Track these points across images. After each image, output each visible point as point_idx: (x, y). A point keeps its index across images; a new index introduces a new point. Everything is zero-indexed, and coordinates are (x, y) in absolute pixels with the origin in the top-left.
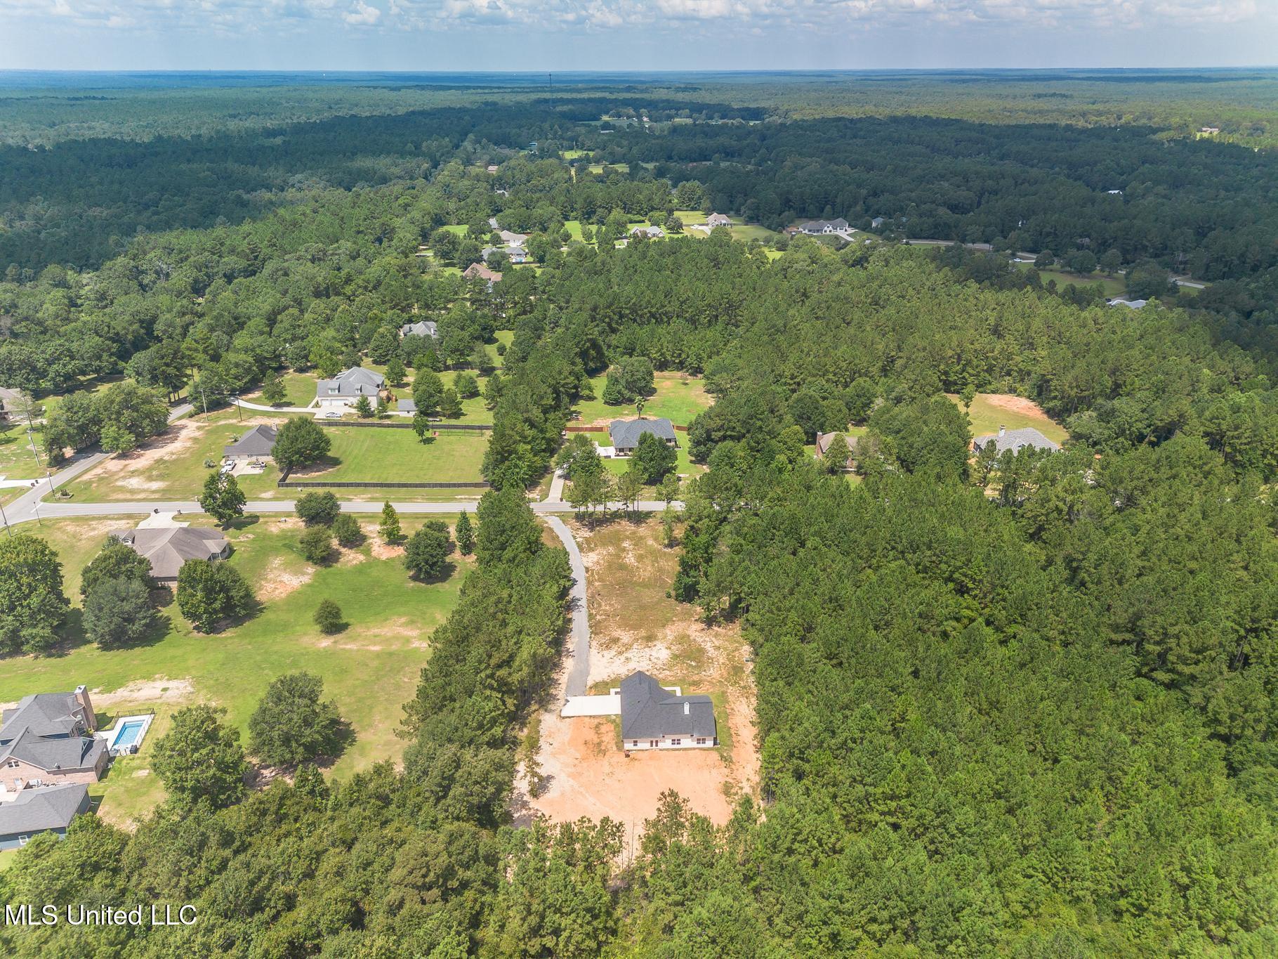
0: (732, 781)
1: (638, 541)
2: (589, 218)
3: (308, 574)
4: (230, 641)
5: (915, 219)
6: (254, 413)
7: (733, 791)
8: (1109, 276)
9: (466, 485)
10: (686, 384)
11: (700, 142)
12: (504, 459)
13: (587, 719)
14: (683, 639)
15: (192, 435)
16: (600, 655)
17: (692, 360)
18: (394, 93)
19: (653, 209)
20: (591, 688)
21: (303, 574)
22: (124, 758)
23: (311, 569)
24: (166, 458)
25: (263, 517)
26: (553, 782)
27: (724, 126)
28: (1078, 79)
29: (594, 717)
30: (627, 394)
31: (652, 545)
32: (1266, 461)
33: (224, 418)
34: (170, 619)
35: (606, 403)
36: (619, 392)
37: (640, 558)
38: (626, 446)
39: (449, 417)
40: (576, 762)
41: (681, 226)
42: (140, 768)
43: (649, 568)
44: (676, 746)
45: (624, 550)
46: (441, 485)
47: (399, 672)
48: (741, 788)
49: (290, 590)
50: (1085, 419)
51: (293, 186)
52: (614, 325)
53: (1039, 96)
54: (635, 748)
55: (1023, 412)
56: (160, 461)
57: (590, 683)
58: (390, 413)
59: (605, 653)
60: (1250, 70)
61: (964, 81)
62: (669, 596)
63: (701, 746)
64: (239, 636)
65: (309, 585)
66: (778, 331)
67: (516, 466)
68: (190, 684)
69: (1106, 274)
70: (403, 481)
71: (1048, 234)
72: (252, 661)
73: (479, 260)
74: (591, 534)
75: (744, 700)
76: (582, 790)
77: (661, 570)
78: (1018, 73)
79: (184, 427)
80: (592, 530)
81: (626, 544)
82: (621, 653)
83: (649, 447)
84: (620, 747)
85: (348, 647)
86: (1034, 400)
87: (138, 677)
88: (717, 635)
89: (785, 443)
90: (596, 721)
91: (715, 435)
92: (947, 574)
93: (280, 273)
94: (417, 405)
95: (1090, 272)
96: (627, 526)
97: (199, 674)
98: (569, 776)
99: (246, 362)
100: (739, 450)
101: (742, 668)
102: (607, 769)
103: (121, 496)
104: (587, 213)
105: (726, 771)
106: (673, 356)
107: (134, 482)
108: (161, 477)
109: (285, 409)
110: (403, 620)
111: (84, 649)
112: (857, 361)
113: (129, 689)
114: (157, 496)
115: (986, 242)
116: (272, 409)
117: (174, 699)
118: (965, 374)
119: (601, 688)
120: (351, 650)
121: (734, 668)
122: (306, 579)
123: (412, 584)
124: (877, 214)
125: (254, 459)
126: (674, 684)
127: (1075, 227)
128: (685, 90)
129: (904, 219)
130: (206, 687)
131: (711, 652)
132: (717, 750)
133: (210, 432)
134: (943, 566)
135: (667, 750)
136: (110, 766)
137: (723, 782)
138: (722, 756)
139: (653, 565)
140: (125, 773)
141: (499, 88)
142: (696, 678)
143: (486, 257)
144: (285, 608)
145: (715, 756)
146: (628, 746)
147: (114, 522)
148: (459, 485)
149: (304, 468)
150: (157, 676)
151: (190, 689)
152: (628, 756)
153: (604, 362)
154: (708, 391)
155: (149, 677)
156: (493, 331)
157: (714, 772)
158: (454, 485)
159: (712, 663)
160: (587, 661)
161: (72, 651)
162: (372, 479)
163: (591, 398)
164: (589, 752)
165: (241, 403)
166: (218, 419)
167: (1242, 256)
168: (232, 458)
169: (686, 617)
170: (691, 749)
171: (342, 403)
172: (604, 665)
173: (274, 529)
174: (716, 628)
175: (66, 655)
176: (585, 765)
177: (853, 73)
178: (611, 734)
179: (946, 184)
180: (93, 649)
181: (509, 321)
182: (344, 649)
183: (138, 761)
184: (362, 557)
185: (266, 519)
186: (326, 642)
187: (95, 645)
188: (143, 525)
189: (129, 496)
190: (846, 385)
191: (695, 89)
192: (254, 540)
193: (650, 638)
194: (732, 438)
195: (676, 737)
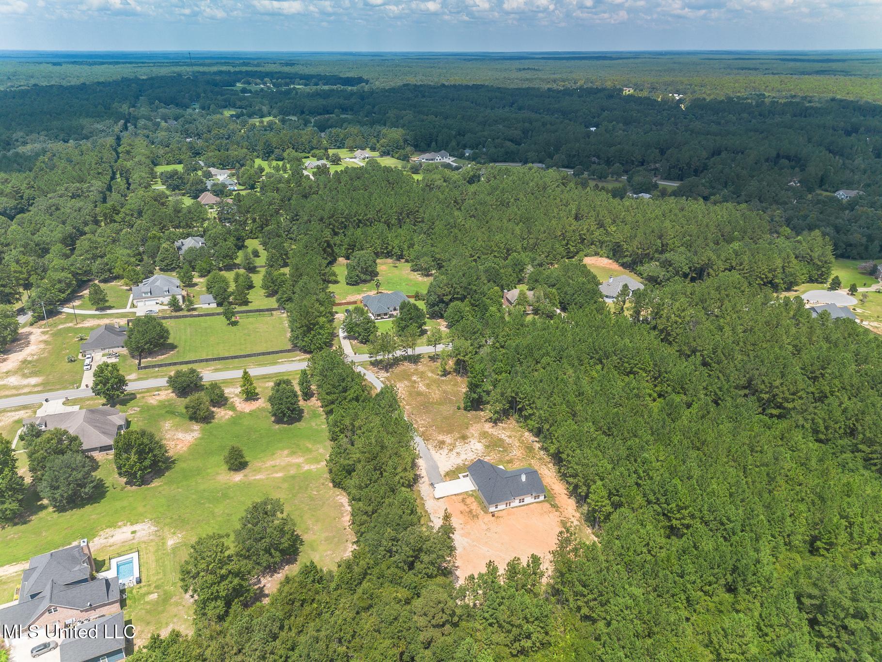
0: (564, 519)
1: (422, 375)
2: (269, 156)
3: (196, 430)
4: (161, 489)
5: (493, 150)
6: (84, 317)
8: (616, 180)
9: (281, 352)
10: (396, 267)
11: (321, 102)
12: (309, 330)
13: (454, 497)
14: (484, 435)
15: (41, 339)
16: (438, 453)
17: (396, 250)
18: (58, 68)
19: (313, 148)
20: (445, 476)
21: (192, 431)
22: (132, 588)
23: (196, 427)
24: (29, 359)
25: (140, 393)
27: (332, 91)
28: (537, 58)
29: (458, 495)
30: (363, 277)
31: (432, 377)
32: (757, 282)
33: (60, 323)
34: (102, 480)
35: (348, 284)
36: (357, 276)
37: (428, 386)
38: (382, 312)
39: (241, 305)
40: (462, 526)
41: (339, 159)
42: (149, 593)
43: (437, 392)
44: (522, 504)
45: (415, 382)
46: (264, 354)
47: (307, 488)
48: (572, 522)
49: (189, 444)
50: (652, 268)
51: (17, 140)
52: (336, 230)
53: (520, 70)
54: (497, 509)
55: (608, 266)
56: (24, 362)
57: (443, 473)
58: (196, 306)
59: (441, 451)
60: (630, 53)
61: (469, 60)
62: (459, 408)
63: (537, 500)
64: (165, 484)
65: (201, 439)
66: (451, 226)
67: (319, 334)
68: (152, 524)
69: (614, 179)
70: (232, 354)
71: (574, 156)
72: (190, 500)
73: (205, 190)
74: (388, 374)
75: (545, 467)
76: (475, 543)
77: (445, 392)
78: (499, 55)
79: (31, 333)
80: (387, 371)
81: (414, 378)
82: (451, 450)
83: (408, 311)
84: (486, 511)
85: (257, 477)
86: (611, 259)
87: (104, 527)
88: (504, 429)
89: (491, 299)
90: (461, 497)
91: (446, 299)
92: (629, 370)
93: (53, 208)
94: (215, 298)
95: (605, 178)
96: (407, 366)
97: (154, 516)
98: (462, 536)
99: (67, 278)
100: (465, 307)
101: (532, 447)
102: (484, 527)
103: (7, 393)
104: (267, 153)
105: (558, 513)
106: (381, 249)
107: (13, 380)
108: (34, 374)
109: (109, 312)
110: (286, 452)
111: (42, 514)
112: (510, 243)
113: (103, 537)
114: (39, 389)
115: (540, 162)
116: (97, 313)
117: (147, 538)
118: (569, 246)
119: (452, 475)
120: (259, 480)
121: (527, 448)
122: (196, 435)
123: (277, 426)
124: (465, 147)
125: (107, 351)
127: (590, 151)
128: (287, 64)
129: (484, 149)
130: (165, 525)
131: (508, 440)
132: (547, 501)
133: (54, 335)
134: (626, 365)
135: (516, 507)
136: (124, 597)
137: (560, 521)
138: (551, 505)
139: (439, 390)
140: (139, 599)
141: (142, 63)
142: (507, 458)
143: (209, 187)
144: (191, 457)
145: (547, 506)
146: (492, 509)
147: (13, 413)
148: (277, 352)
149: (151, 353)
150: (120, 524)
151: (153, 528)
152: (493, 516)
153: (334, 257)
154: (414, 270)
155: (113, 525)
156: (244, 241)
157: (551, 515)
158: (273, 353)
159: (512, 447)
160: (432, 459)
161: (33, 518)
162: (207, 355)
163: (336, 282)
164: (467, 518)
165: (67, 310)
166: (55, 325)
167: (689, 165)
168: (88, 352)
169: (478, 420)
170: (530, 504)
171: (154, 302)
172: (445, 461)
173: (153, 401)
174: (500, 424)
175: (29, 521)
176: (469, 527)
177: (396, 54)
178: (475, 504)
179: (501, 127)
180: (50, 513)
181: (251, 232)
182: (255, 480)
183: (146, 588)
184: (231, 413)
185: (142, 395)
186: (238, 477)
187: (51, 509)
188: (40, 413)
189: (14, 392)
190: (506, 259)
191: (292, 65)
192: (141, 411)
193: (464, 438)
194: (457, 299)
195: (521, 498)
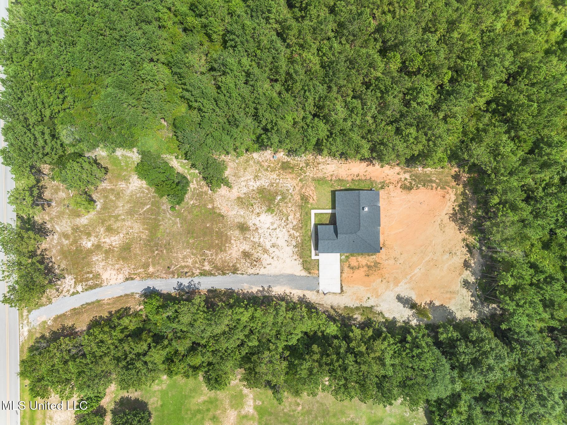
0: (400, 184)
7: (408, 184)
13: (344, 275)
16: (266, 267)
20: (310, 273)
26: (402, 295)
29: (342, 270)
37: (112, 231)
40: (384, 281)
43: (128, 223)
48: (406, 179)
57: (304, 273)
59: (264, 263)
75: (321, 167)
76: (408, 277)
82: (265, 251)
90: (346, 269)
98: (397, 286)
101: (283, 162)
102: (392, 262)
105: (391, 186)
119: (311, 266)
121: (283, 168)
126: (308, 214)
137: (401, 190)
139: (124, 220)
142: (297, 197)
160: (275, 276)
164: (376, 273)
176: (387, 275)
178: (360, 259)
